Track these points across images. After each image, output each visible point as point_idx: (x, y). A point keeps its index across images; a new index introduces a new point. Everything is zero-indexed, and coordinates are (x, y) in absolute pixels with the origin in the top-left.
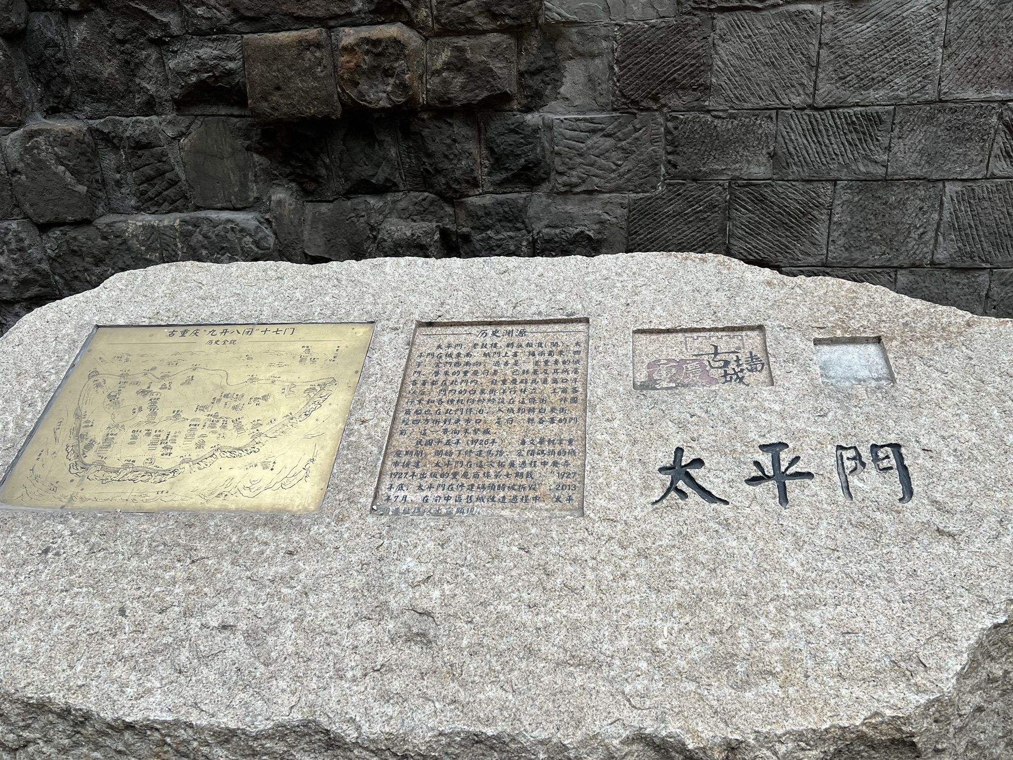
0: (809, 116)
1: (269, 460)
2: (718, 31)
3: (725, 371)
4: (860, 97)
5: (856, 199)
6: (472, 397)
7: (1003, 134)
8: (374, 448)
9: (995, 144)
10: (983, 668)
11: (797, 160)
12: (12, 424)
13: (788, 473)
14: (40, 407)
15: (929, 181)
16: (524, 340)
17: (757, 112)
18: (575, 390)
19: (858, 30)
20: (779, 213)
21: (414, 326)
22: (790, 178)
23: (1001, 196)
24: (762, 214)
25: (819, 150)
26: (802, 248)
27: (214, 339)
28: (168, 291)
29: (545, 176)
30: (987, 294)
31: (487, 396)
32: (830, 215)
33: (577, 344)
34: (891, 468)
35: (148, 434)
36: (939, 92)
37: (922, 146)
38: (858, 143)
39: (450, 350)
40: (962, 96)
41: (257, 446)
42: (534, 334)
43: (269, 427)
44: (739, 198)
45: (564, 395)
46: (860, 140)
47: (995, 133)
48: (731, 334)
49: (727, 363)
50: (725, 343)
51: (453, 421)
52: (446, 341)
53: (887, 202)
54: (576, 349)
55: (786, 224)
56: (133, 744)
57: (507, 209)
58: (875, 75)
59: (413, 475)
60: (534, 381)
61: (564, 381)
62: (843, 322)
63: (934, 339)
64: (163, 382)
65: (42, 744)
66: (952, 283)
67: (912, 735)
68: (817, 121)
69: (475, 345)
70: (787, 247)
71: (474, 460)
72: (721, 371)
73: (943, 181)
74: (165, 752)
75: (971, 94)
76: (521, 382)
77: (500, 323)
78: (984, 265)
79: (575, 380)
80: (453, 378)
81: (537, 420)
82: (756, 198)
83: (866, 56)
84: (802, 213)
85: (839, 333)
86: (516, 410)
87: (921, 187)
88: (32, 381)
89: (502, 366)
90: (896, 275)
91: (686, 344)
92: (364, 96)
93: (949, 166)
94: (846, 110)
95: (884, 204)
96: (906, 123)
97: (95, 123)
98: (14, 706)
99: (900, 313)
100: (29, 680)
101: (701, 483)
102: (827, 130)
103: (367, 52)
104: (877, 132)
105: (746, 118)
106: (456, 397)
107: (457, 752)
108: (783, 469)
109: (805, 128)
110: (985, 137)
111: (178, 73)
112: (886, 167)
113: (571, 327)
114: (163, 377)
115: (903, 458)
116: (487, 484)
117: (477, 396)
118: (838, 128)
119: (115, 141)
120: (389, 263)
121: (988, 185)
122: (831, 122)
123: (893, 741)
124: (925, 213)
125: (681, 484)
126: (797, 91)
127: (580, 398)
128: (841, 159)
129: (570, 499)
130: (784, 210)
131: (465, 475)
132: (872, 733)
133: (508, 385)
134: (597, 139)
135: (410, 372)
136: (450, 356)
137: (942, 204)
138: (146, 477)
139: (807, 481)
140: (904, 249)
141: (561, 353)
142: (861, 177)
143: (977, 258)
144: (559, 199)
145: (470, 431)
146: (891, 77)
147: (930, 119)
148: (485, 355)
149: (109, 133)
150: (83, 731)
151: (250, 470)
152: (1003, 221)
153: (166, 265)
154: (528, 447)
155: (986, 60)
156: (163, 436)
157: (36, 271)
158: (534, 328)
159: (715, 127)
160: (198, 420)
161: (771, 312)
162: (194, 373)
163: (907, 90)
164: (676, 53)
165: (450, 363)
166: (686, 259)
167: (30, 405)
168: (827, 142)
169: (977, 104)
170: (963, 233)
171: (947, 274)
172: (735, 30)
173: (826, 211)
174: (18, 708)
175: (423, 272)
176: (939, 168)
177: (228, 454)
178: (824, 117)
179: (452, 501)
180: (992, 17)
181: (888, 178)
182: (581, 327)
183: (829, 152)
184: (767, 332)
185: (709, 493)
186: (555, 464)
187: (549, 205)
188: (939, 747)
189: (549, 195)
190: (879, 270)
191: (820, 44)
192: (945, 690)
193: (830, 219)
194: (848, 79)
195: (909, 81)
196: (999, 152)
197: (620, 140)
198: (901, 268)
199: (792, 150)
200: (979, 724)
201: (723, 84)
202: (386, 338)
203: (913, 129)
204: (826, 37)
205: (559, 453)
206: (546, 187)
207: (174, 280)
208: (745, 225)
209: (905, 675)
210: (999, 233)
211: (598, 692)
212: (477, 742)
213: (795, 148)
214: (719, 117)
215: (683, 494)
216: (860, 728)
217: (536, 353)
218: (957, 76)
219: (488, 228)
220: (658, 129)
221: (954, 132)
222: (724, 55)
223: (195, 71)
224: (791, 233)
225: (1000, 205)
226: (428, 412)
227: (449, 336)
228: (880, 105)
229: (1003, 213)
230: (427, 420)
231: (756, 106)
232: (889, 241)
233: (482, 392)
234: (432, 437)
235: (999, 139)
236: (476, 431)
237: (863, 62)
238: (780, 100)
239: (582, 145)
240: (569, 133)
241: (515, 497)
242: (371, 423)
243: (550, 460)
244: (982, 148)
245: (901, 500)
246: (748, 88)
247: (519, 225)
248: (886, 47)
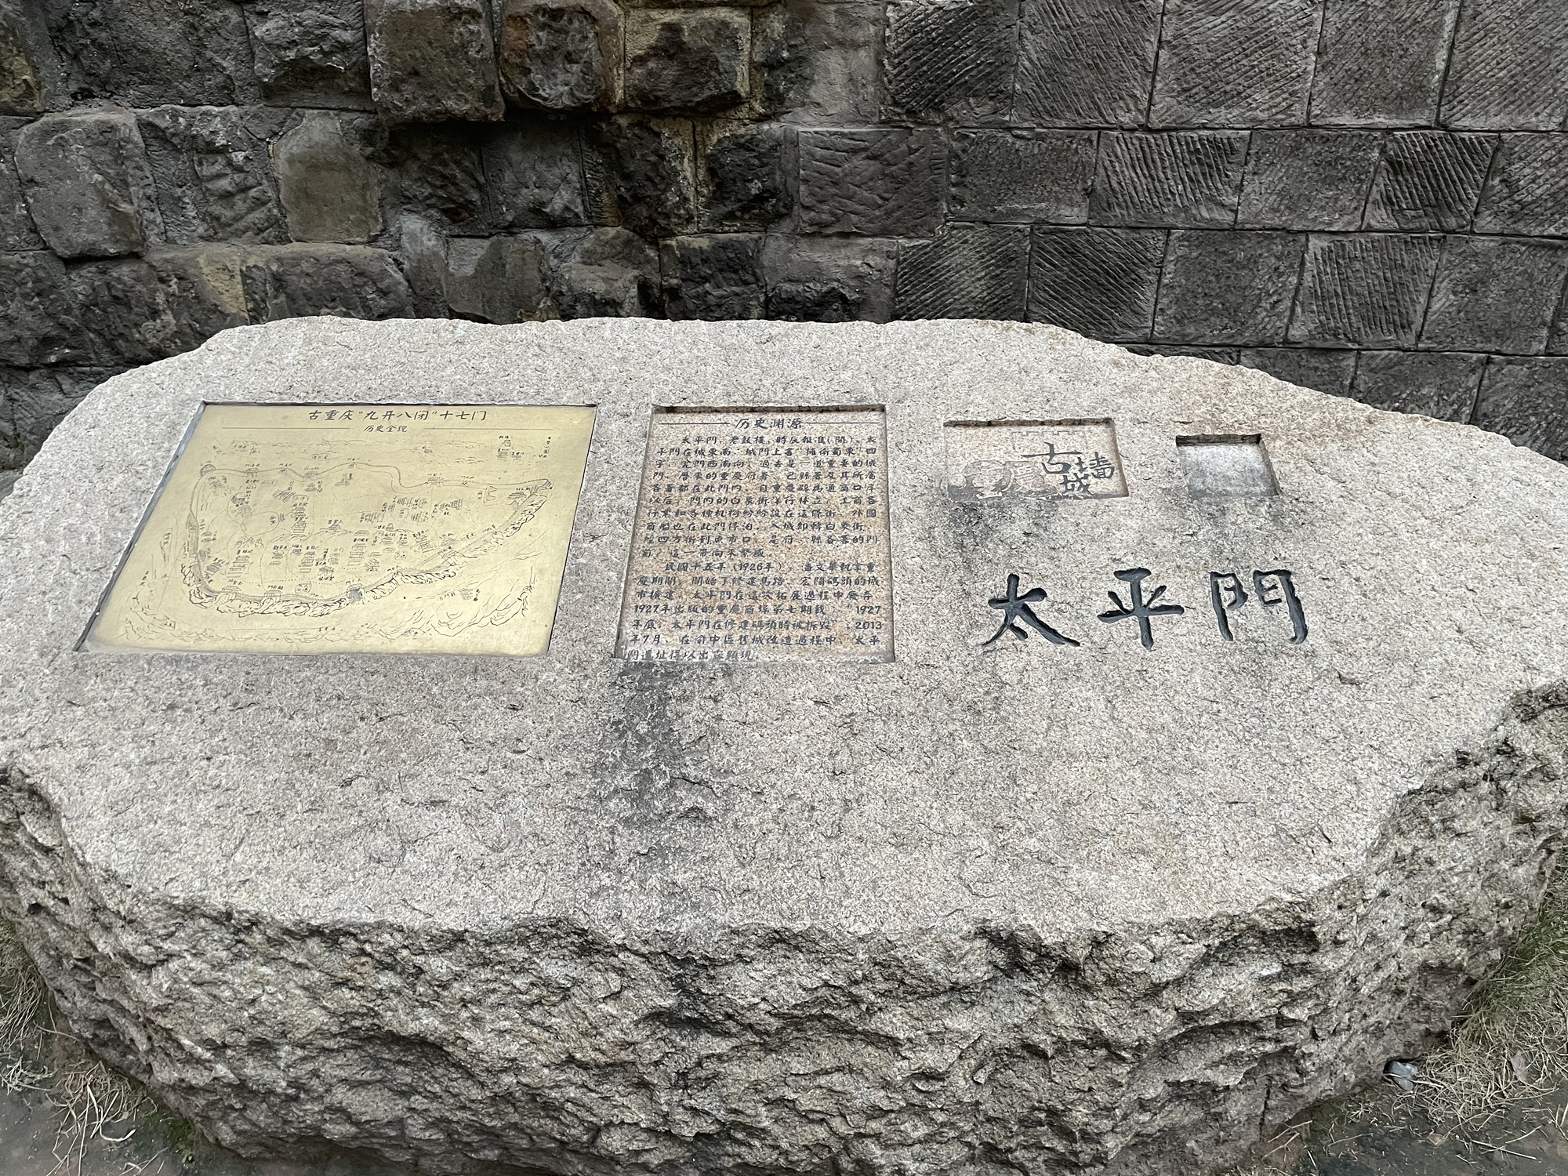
0: (1140, 139)
1: (470, 587)
2: (1026, 18)
3: (1065, 477)
4: (1209, 117)
5: (1194, 254)
6: (736, 508)
7: (1384, 174)
8: (611, 573)
9: (1374, 187)
10: (1392, 844)
11: (1121, 200)
12: (98, 538)
13: (1151, 606)
14: (137, 513)
15: (1289, 232)
16: (799, 434)
17: (1072, 132)
18: (871, 501)
19: (1210, 25)
20: (1095, 271)
21: (650, 412)
22: (1111, 224)
23: (1378, 255)
24: (1072, 271)
25: (1151, 186)
26: (1121, 318)
27: (375, 424)
28: (301, 357)
29: (784, 211)
30: (1352, 384)
31: (755, 507)
32: (1160, 275)
33: (870, 439)
34: (1280, 601)
35: (298, 552)
36: (1308, 113)
37: (1282, 185)
38: (1201, 179)
39: (700, 446)
40: (1336, 121)
41: (451, 569)
42: (814, 426)
43: (464, 544)
44: (1043, 249)
45: (857, 506)
46: (1204, 174)
47: (1376, 172)
48: (1070, 429)
49: (1067, 467)
50: (1065, 441)
51: (712, 539)
52: (694, 433)
53: (1233, 260)
54: (869, 446)
55: (1102, 285)
56: (320, 955)
57: (732, 255)
58: (1228, 88)
59: (666, 608)
60: (817, 488)
61: (857, 488)
62: (1213, 415)
63: (1327, 439)
64: (309, 482)
65: (189, 958)
66: (1310, 369)
67: (1312, 924)
68: (1150, 147)
69: (734, 439)
70: (1101, 316)
71: (745, 590)
72: (1060, 477)
73: (1306, 232)
74: (363, 964)
75: (1347, 119)
76: (800, 489)
77: (766, 410)
78: (1350, 345)
79: (871, 487)
80: (709, 482)
81: (824, 539)
82: (1065, 249)
83: (1219, 61)
84: (1124, 271)
85: (1208, 431)
86: (795, 526)
87: (1278, 241)
88: (121, 476)
89: (773, 467)
90: (1239, 356)
91: (1013, 442)
92: (537, 89)
93: (1315, 214)
94: (1189, 133)
95: (1229, 262)
96: (1264, 153)
97: (145, 113)
98: (151, 909)
99: (1284, 406)
100: (173, 876)
101: (1042, 619)
102: (1162, 160)
103: (543, 26)
104: (1226, 164)
105: (1058, 139)
106: (714, 507)
107: (753, 953)
108: (1145, 601)
109: (1134, 156)
110: (1363, 177)
111: (269, 45)
112: (1236, 212)
113: (860, 417)
114: (308, 475)
115: (1293, 589)
116: (765, 620)
117: (742, 506)
118: (1176, 157)
119: (175, 141)
120: (609, 325)
121: (1363, 241)
122: (1169, 150)
123: (1289, 932)
124: (1280, 275)
125: (1018, 621)
126: (1128, 106)
127: (880, 510)
128: (1178, 200)
129: (875, 640)
130: (1101, 267)
131: (735, 609)
132: (1264, 922)
133: (783, 493)
134: (858, 161)
135: (650, 473)
136: (702, 452)
137: (1303, 264)
138: (302, 609)
139: (1176, 616)
140: (1251, 322)
141: (850, 451)
142: (1203, 225)
143: (1342, 336)
144: (804, 243)
145: (736, 552)
146: (1248, 91)
147: (1295, 150)
148: (748, 452)
149: (167, 128)
150: (248, 939)
151: (446, 600)
152: (1377, 288)
153: (294, 320)
154: (815, 573)
155: (1369, 73)
156: (319, 555)
157: (62, 325)
158: (811, 417)
159: (1017, 150)
160: (365, 532)
161: (1121, 401)
162: (353, 470)
163: (1268, 110)
164: (969, 46)
165: (703, 463)
166: (1008, 328)
167: (121, 511)
168: (1162, 176)
169: (1356, 132)
170: (1327, 303)
171: (1304, 356)
172: (1050, 18)
173: (1154, 270)
174: (158, 911)
175: (656, 339)
176: (1303, 216)
177: (413, 579)
178: (1160, 142)
179: (720, 642)
180: (1381, 17)
181: (1237, 227)
182: (874, 416)
183: (1163, 189)
184: (1117, 427)
185: (1054, 632)
186: (853, 595)
187: (790, 251)
188: (1341, 938)
189: (789, 237)
190: (1217, 350)
191: (1160, 41)
192: (1354, 869)
193: (1159, 281)
194: (1194, 91)
195: (1271, 98)
196: (1379, 197)
197: (889, 164)
198: (1246, 346)
199: (1115, 185)
200: (1381, 911)
201: (1030, 92)
202: (614, 427)
203: (1272, 163)
204: (1168, 35)
205: (857, 583)
206: (786, 226)
207: (308, 341)
208: (1049, 286)
209: (1304, 852)
210: (1372, 303)
211: (929, 877)
212: (778, 941)
213: (1120, 183)
214: (1022, 138)
215: (1022, 634)
216: (1253, 916)
217: (817, 451)
218: (1333, 94)
219: (705, 279)
220: (940, 151)
221: (1324, 169)
222: (1032, 51)
223: (294, 43)
224: (1108, 297)
225: (1375, 266)
226: (677, 527)
227: (697, 426)
228: (1233, 128)
229: (1378, 277)
230: (678, 538)
231: (1072, 125)
232: (1231, 312)
233: (749, 501)
234: (686, 560)
235: (1379, 180)
236: (744, 552)
237: (1214, 69)
238: (1103, 117)
239: (837, 170)
240: (819, 152)
241: (803, 638)
242: (604, 539)
243: (845, 590)
244: (1358, 191)
245: (1293, 639)
246: (1063, 98)
247: (749, 278)
248: (1244, 50)
